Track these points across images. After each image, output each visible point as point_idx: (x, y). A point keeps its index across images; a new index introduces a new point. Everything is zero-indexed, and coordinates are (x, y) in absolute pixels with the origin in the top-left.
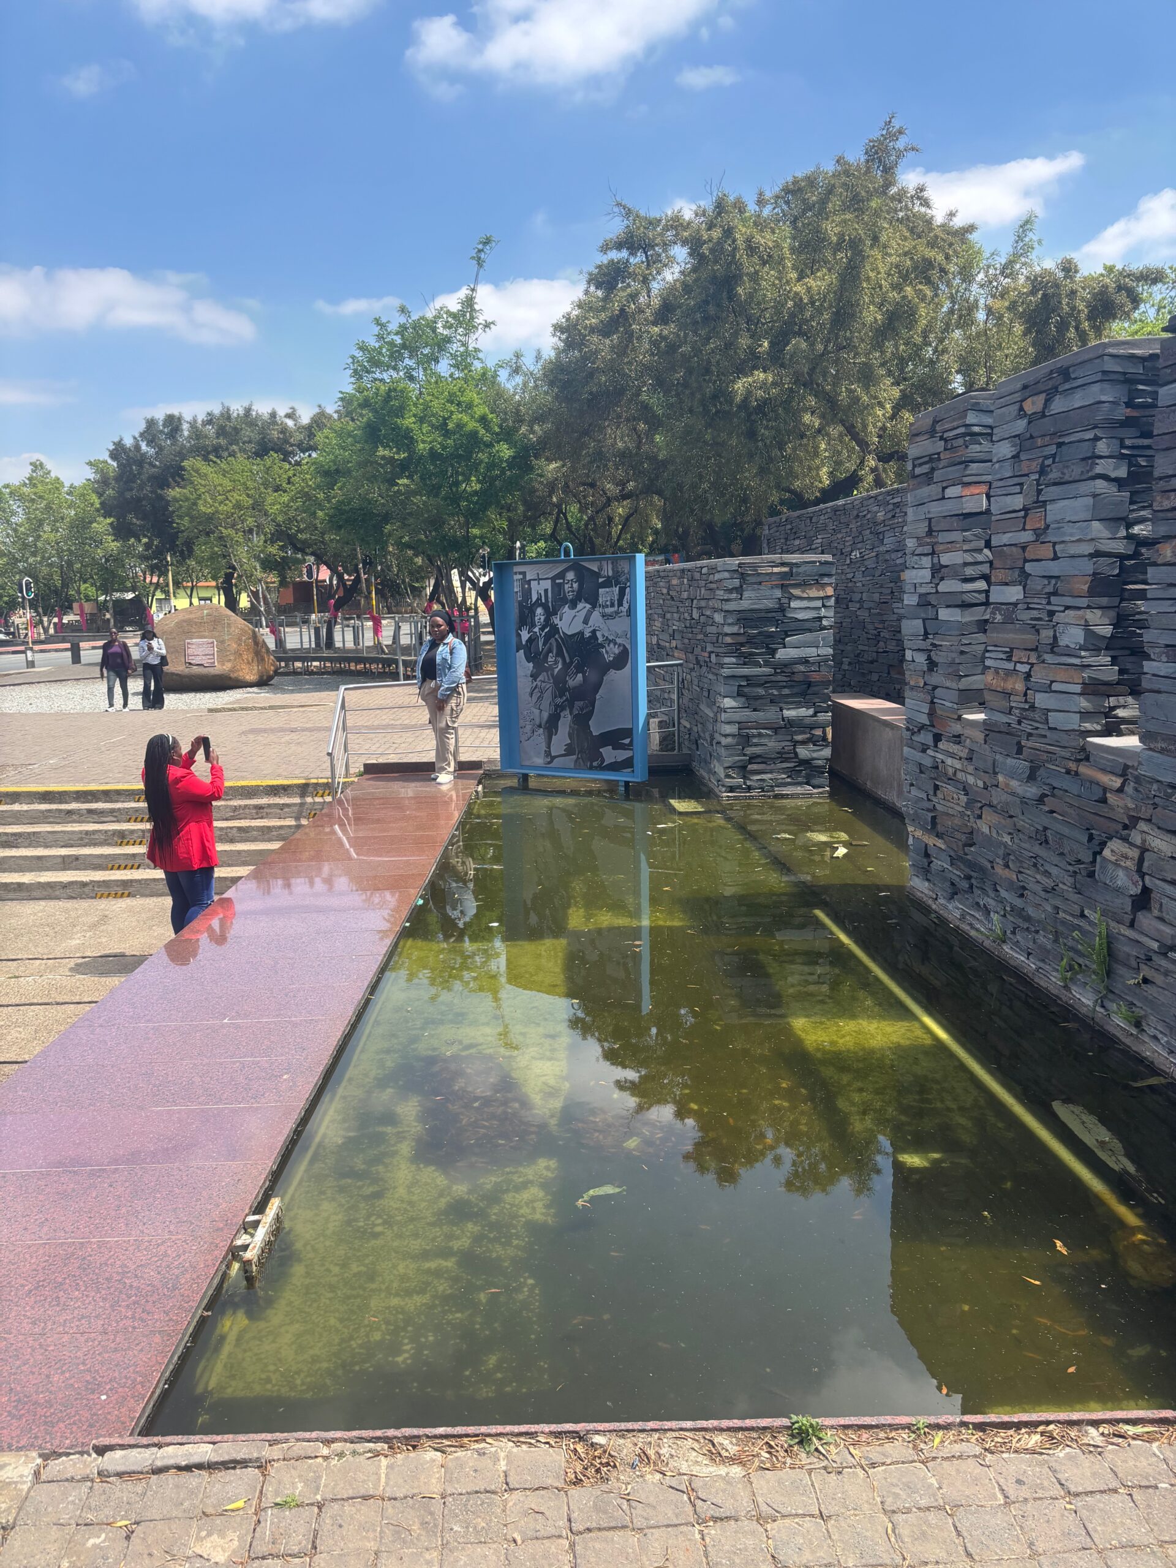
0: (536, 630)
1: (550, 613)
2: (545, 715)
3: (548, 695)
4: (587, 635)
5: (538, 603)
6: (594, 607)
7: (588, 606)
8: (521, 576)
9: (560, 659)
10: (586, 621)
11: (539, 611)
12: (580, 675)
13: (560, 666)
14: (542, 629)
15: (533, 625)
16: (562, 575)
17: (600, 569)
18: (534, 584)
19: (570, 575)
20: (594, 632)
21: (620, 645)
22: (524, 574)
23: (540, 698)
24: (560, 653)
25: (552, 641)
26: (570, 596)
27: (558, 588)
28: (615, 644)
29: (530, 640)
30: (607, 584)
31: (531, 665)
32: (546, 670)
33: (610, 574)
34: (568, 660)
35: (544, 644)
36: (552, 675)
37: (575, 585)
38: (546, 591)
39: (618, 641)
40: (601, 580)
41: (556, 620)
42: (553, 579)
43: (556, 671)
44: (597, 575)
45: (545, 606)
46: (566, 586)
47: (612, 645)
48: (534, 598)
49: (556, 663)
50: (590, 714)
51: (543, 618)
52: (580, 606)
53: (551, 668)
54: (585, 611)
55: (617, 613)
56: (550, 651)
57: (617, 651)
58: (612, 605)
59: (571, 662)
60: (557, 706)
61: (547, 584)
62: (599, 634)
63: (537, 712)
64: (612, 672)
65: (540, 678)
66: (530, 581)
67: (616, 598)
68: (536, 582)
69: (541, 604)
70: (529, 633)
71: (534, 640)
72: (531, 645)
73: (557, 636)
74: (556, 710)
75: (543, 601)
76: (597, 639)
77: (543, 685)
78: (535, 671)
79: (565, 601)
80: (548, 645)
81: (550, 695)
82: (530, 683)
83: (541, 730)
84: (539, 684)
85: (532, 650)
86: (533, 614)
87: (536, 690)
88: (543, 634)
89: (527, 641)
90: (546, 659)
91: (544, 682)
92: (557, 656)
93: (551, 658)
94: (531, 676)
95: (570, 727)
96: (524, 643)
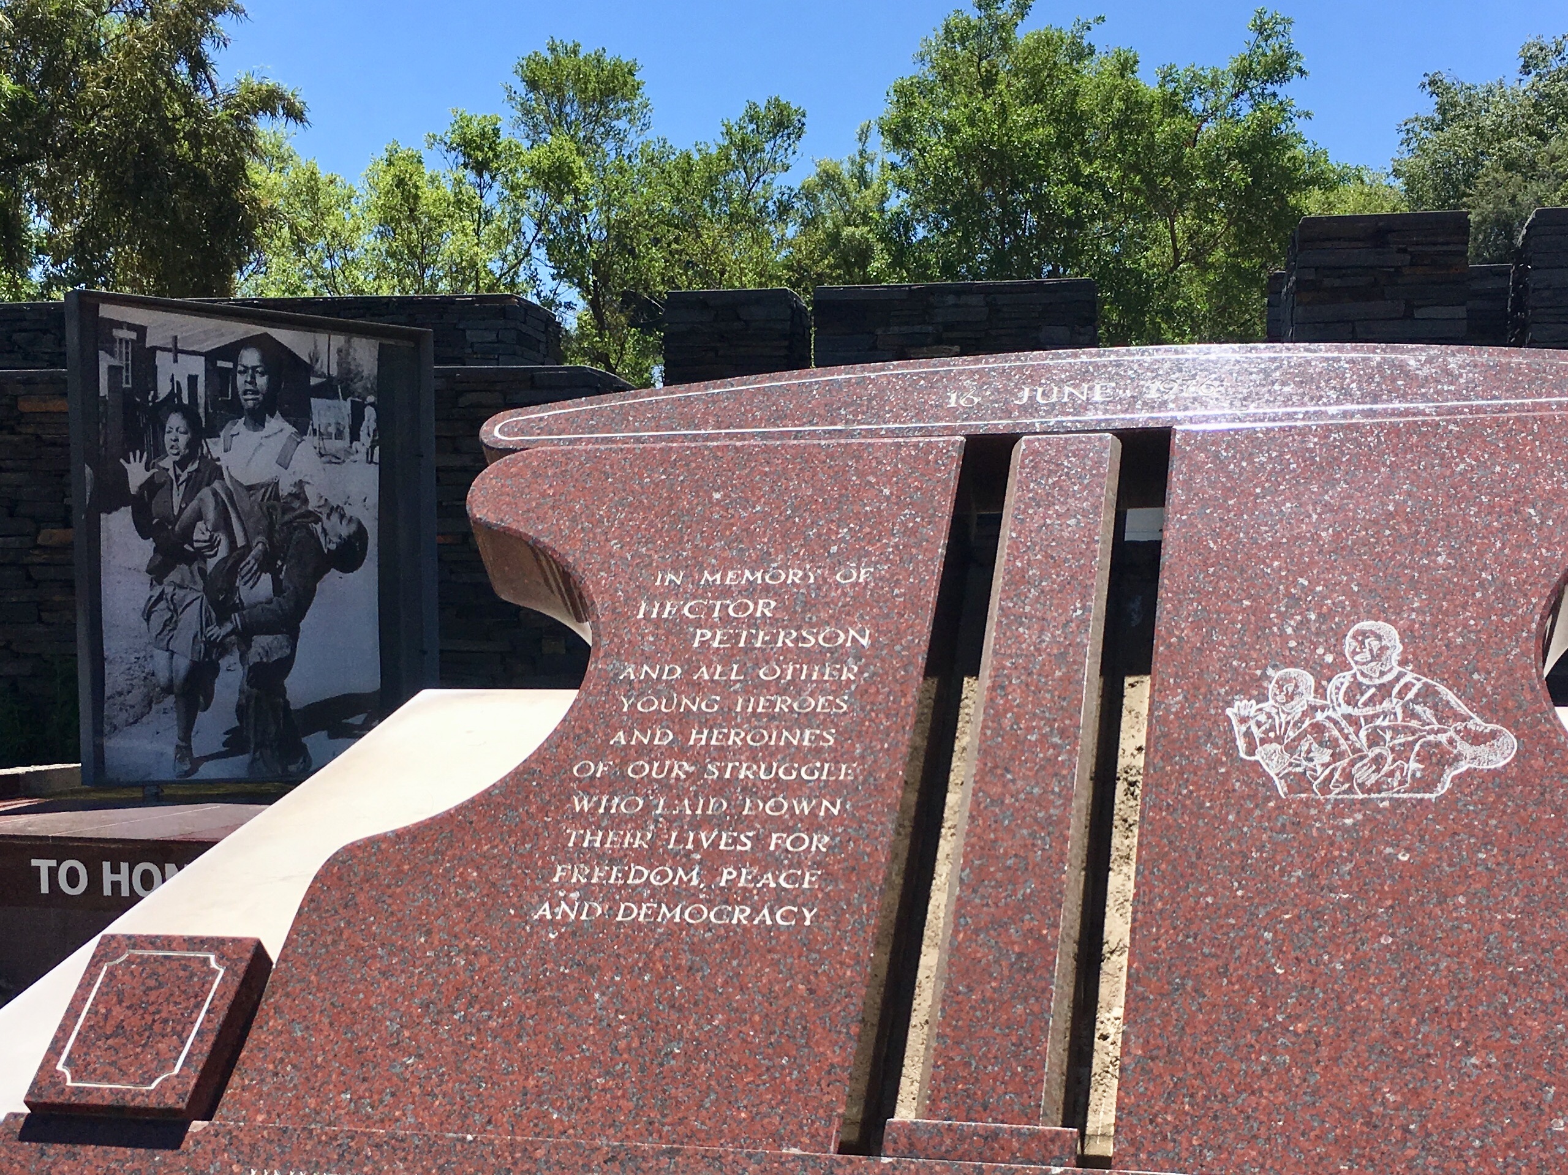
0: (167, 463)
2: (182, 665)
3: (190, 618)
4: (285, 489)
5: (172, 403)
6: (302, 432)
7: (290, 429)
8: (133, 335)
9: (222, 537)
10: (284, 463)
11: (175, 421)
12: (266, 579)
13: (223, 551)
14: (181, 464)
15: (159, 451)
16: (232, 352)
19: (251, 358)
20: (300, 484)
21: (350, 520)
22: (141, 330)
25: (206, 492)
27: (221, 381)
28: (342, 516)
29: (151, 486)
30: (327, 390)
31: (149, 545)
32: (190, 559)
33: (334, 372)
34: (240, 542)
35: (188, 498)
36: (202, 572)
37: (262, 381)
38: (192, 380)
39: (349, 511)
40: (314, 381)
41: (214, 447)
42: (211, 357)
43: (212, 563)
44: (309, 369)
45: (189, 413)
46: (240, 379)
47: (335, 517)
48: (164, 389)
49: (212, 544)
50: (285, 664)
51: (183, 439)
53: (199, 555)
54: (282, 437)
55: (349, 452)
56: (199, 516)
57: (345, 530)
58: (339, 435)
59: (248, 548)
60: (210, 644)
61: (197, 365)
62: (309, 491)
63: (161, 657)
64: (334, 575)
65: (174, 576)
66: (154, 349)
67: (346, 422)
68: (170, 355)
69: (180, 408)
70: (147, 470)
71: (162, 485)
72: (152, 496)
73: (216, 485)
74: (208, 653)
75: (186, 401)
76: (306, 501)
77: (180, 593)
78: (159, 558)
79: (235, 410)
80: (194, 504)
81: (196, 616)
82: (141, 589)
83: (170, 700)
84: (169, 590)
85: (156, 507)
86: (160, 428)
87: (162, 605)
88: (184, 476)
89: (141, 487)
90: (187, 534)
91: (181, 587)
92: (215, 529)
93: (200, 533)
94: (149, 571)
95: (241, 692)
96: (133, 489)
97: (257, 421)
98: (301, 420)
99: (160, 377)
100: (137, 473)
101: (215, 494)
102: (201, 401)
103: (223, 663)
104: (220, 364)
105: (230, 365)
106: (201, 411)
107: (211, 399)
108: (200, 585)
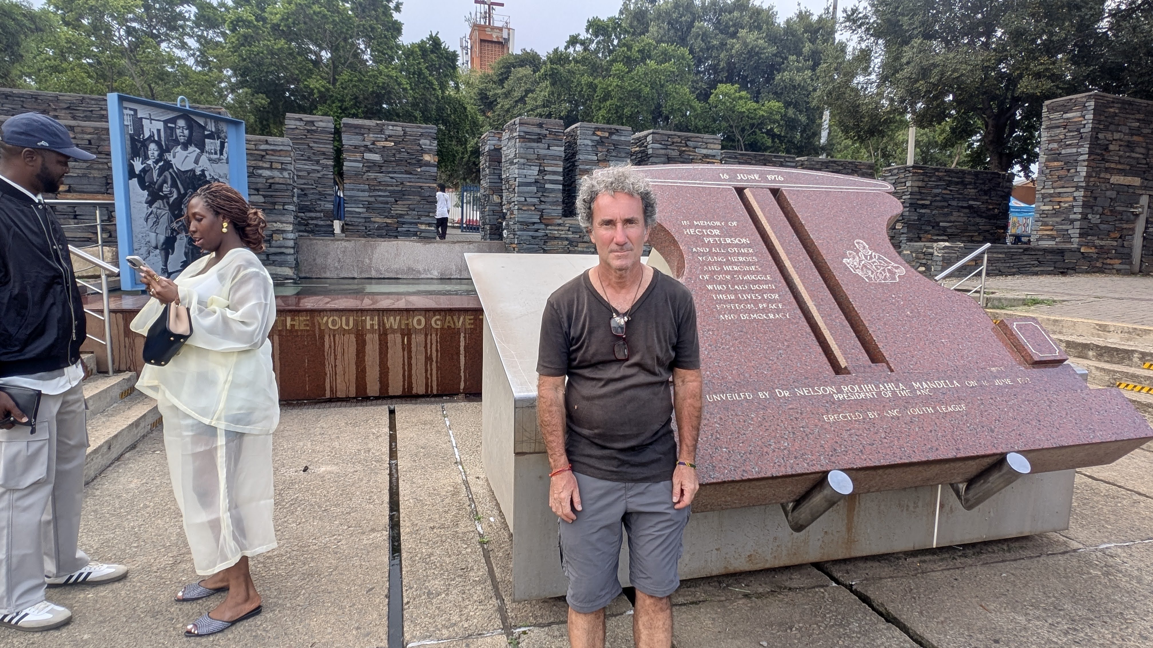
0: (150, 162)
1: (163, 151)
2: (162, 238)
3: (164, 220)
4: (198, 173)
5: (151, 139)
6: (202, 151)
7: (198, 151)
8: (132, 113)
9: (174, 190)
10: (196, 162)
11: (152, 146)
13: (175, 195)
14: (156, 162)
15: (146, 158)
16: (173, 120)
17: (206, 124)
18: (144, 121)
19: (181, 123)
20: (203, 171)
22: (135, 111)
23: (156, 223)
24: (174, 185)
25: (167, 173)
26: (182, 139)
27: (170, 131)
29: (144, 171)
30: (211, 136)
31: (146, 193)
32: (162, 198)
33: (213, 130)
34: (182, 191)
35: (159, 175)
36: (168, 203)
37: (186, 132)
38: (159, 131)
39: (221, 180)
40: (206, 133)
41: (169, 157)
42: (165, 122)
43: (171, 200)
44: (204, 128)
45: (158, 143)
46: (178, 131)
49: (171, 193)
51: (156, 153)
52: (191, 148)
54: (195, 154)
55: (219, 159)
56: (165, 181)
58: (216, 153)
59: (185, 194)
61: (161, 126)
62: (206, 173)
63: (153, 235)
66: (141, 118)
67: (218, 148)
68: (149, 121)
69: (154, 141)
70: (142, 164)
71: (148, 171)
72: (145, 174)
73: (171, 170)
74: (172, 233)
75: (156, 138)
76: (206, 177)
77: (159, 211)
78: (150, 198)
79: (177, 142)
80: (162, 177)
81: (166, 220)
82: (144, 209)
83: (158, 251)
84: (155, 210)
85: (147, 179)
86: (146, 148)
87: (152, 216)
88: (158, 167)
89: (140, 171)
90: (161, 189)
91: (160, 209)
92: (171, 187)
93: (166, 189)
94: (146, 203)
95: (186, 247)
96: (137, 172)
97: (185, 147)
98: (202, 147)
99: (145, 129)
100: (138, 166)
101: (170, 173)
102: (163, 139)
103: (178, 237)
104: (169, 125)
105: (173, 126)
106: (163, 143)
107: (167, 139)
108: (167, 208)
